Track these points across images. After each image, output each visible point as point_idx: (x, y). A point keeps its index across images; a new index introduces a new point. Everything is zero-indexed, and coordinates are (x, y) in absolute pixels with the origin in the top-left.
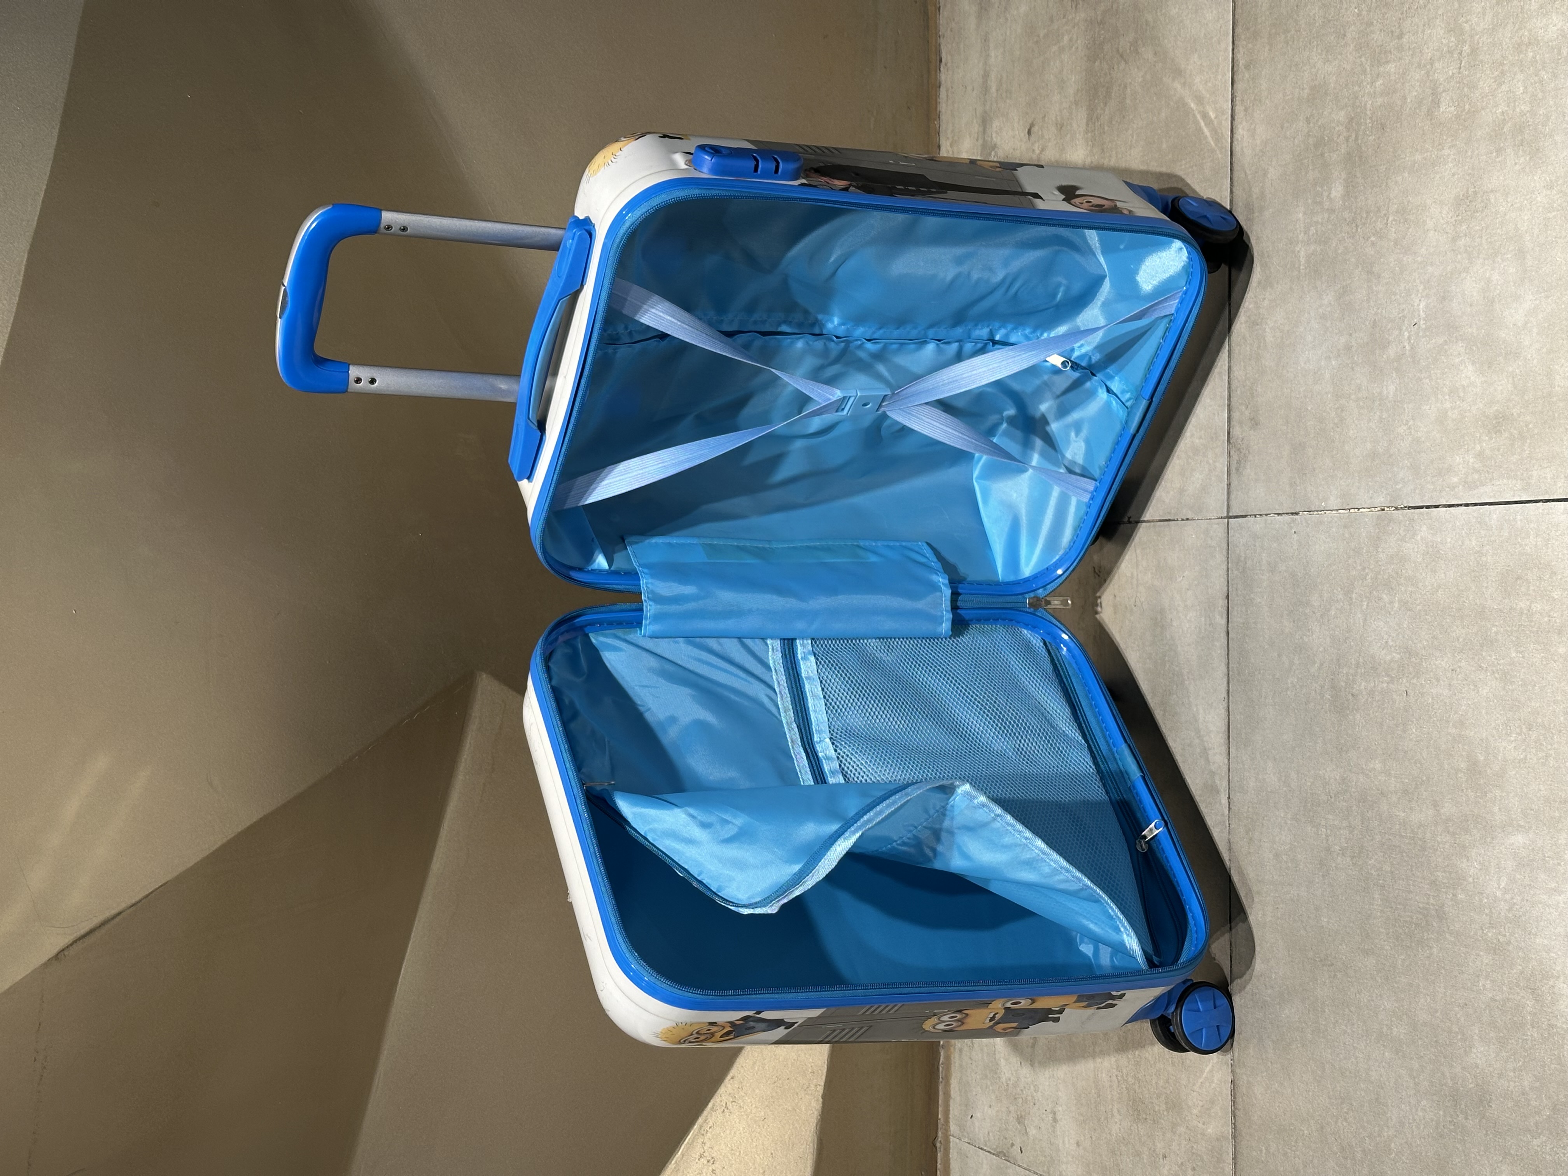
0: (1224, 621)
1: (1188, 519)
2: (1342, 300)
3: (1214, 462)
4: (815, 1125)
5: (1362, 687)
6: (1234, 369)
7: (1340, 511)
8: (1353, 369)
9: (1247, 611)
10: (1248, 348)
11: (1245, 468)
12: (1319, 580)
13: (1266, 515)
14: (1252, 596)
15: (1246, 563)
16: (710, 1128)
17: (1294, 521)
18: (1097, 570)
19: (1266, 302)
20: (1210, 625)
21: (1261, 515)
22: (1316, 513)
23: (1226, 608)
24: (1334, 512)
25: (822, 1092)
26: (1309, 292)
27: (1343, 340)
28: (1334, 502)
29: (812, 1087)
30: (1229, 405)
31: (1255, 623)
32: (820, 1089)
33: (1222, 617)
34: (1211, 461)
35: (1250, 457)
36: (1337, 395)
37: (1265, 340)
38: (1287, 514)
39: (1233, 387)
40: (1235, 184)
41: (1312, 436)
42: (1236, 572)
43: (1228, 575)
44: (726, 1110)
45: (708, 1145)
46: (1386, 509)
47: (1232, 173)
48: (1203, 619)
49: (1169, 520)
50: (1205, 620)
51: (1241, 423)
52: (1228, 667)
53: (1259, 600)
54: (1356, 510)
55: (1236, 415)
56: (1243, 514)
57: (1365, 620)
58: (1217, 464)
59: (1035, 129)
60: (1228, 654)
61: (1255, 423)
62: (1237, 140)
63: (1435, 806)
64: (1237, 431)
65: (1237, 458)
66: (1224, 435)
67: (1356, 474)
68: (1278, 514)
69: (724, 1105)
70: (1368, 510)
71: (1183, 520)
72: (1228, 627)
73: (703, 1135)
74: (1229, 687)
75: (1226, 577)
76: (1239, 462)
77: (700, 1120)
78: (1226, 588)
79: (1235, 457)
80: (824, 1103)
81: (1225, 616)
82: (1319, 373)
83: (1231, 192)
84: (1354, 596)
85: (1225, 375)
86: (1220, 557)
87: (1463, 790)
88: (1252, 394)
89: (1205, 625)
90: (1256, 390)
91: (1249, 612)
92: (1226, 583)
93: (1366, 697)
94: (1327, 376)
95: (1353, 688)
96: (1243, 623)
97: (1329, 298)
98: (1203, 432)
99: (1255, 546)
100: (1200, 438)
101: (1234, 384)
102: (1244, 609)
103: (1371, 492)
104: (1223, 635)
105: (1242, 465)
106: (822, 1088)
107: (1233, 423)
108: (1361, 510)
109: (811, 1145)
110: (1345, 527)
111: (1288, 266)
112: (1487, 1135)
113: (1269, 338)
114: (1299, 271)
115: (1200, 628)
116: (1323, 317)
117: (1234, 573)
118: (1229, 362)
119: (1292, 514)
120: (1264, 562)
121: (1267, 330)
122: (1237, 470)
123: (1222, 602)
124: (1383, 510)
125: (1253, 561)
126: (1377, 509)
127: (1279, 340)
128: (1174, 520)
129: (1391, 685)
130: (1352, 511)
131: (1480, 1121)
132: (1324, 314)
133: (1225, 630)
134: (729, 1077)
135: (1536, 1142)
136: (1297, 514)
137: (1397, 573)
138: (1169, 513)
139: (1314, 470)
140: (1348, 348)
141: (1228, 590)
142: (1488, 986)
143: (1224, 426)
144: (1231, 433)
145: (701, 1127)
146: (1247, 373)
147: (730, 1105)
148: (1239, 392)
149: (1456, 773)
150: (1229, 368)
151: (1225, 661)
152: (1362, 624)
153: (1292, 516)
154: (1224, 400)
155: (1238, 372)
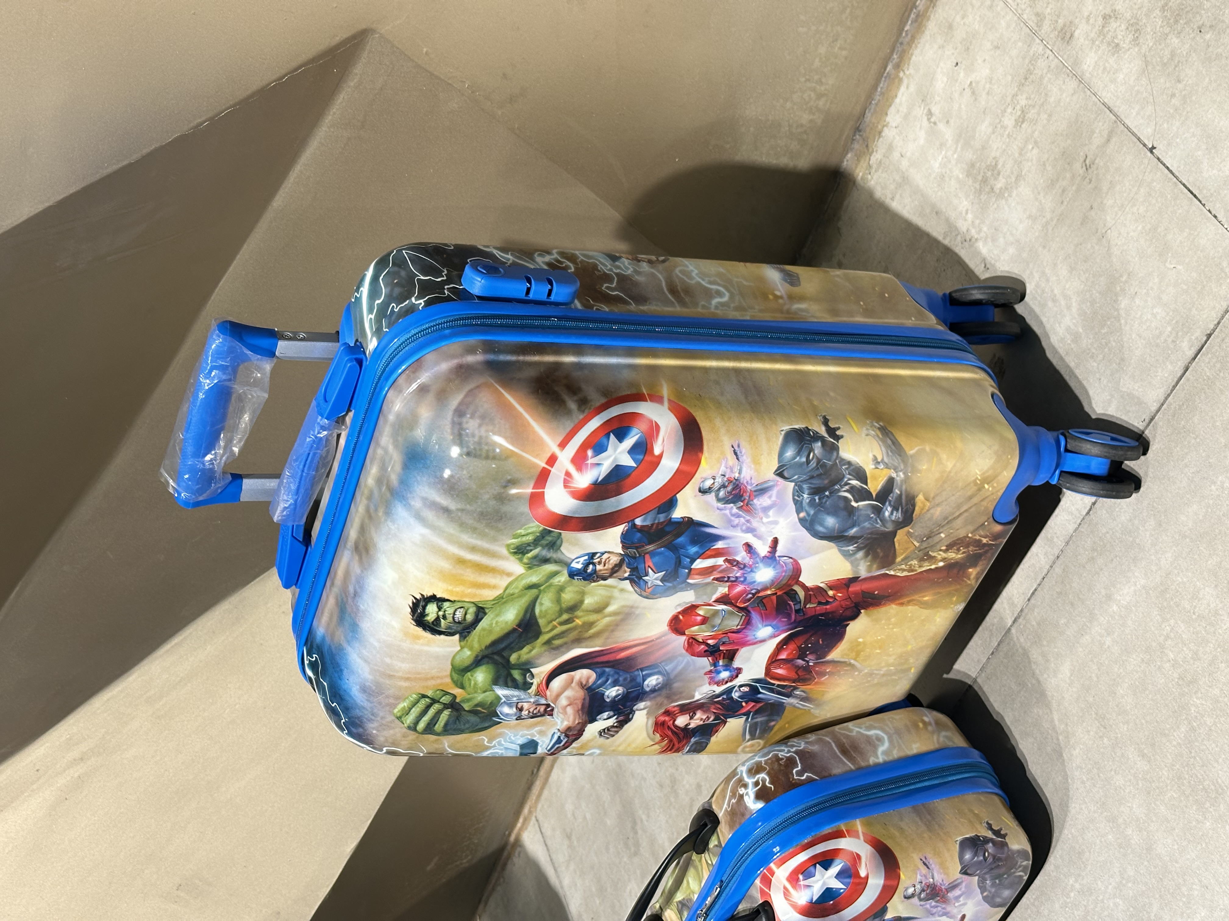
0: (1191, 353)
1: (1215, 217)
18: (1087, 162)
20: (1173, 341)
23: (1200, 344)
31: (1221, 392)
33: (1190, 348)
48: (1169, 329)
49: (1196, 197)
50: (1171, 333)
52: (1166, 398)
60: (1174, 387)
71: (1209, 211)
72: (1190, 363)
81: (1194, 350)
89: (1169, 336)
102: (1218, 366)
104: (1181, 365)
115: (1161, 333)
123: (1199, 335)
128: (1200, 202)
133: (1186, 362)
138: (1200, 189)
141: (1214, 330)
151: (1166, 390)
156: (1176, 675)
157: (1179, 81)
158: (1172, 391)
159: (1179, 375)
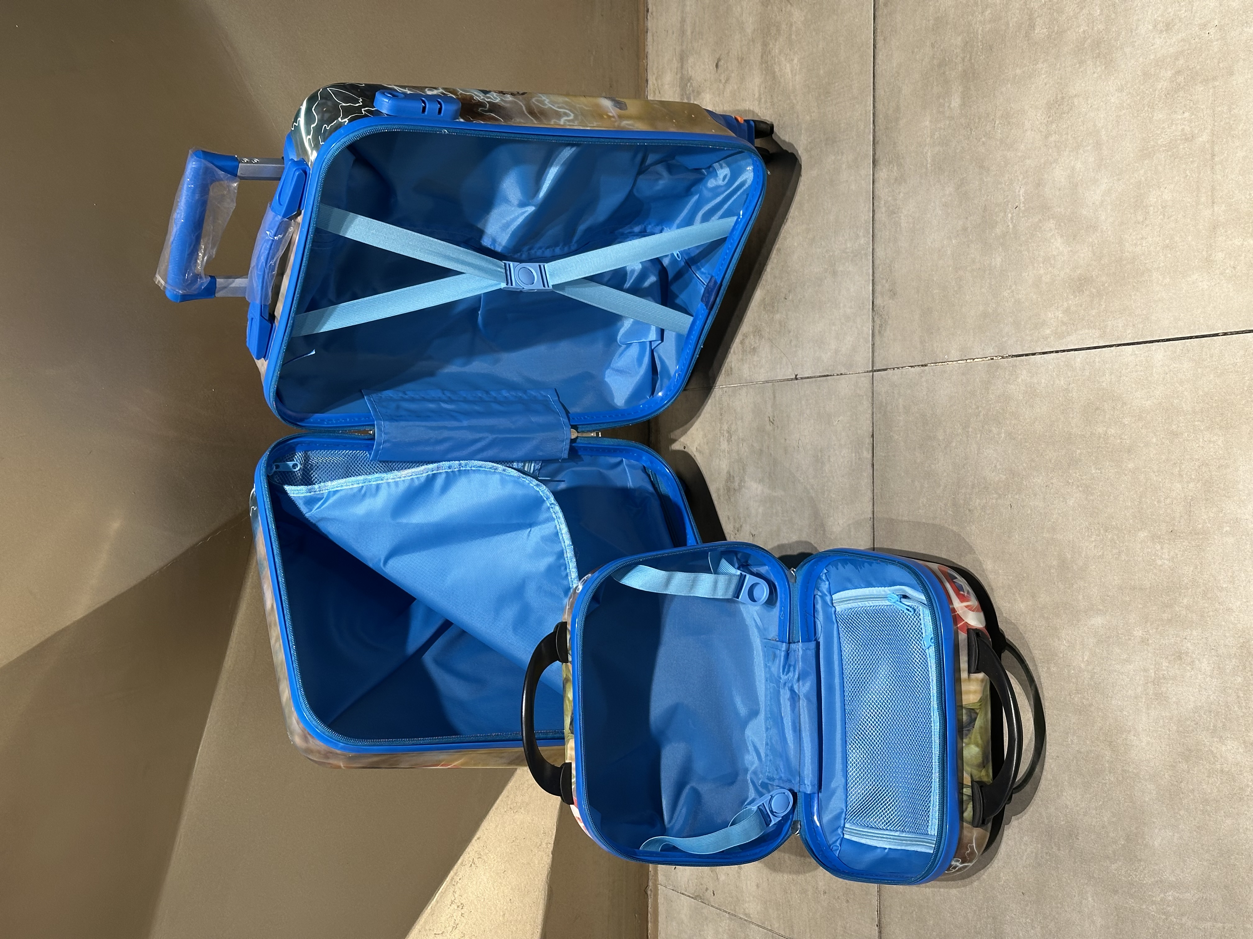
0: (870, 456)
1: (841, 374)
2: (960, 190)
3: (862, 326)
4: (546, 875)
5: (977, 503)
6: (877, 250)
7: (959, 362)
8: (969, 247)
9: (887, 446)
10: (887, 233)
11: (885, 330)
12: (943, 419)
13: (902, 368)
14: (891, 434)
15: (887, 407)
16: (460, 879)
17: (923, 371)
18: (771, 420)
19: (902, 195)
20: (859, 459)
21: (898, 368)
22: (940, 364)
23: (871, 445)
24: (954, 363)
25: (552, 849)
26: (934, 186)
27: (961, 223)
28: (954, 354)
29: (544, 845)
30: (873, 280)
31: (894, 456)
32: (551, 847)
33: (869, 453)
34: (859, 326)
35: (890, 322)
36: (956, 268)
37: (900, 225)
38: (918, 366)
39: (876, 266)
40: (877, 100)
41: (937, 302)
42: (879, 415)
43: (873, 419)
44: (473, 865)
45: (458, 893)
46: (994, 358)
47: (874, 92)
48: (854, 455)
49: (828, 376)
50: (856, 456)
51: (882, 294)
52: (873, 493)
53: (897, 437)
54: (972, 360)
55: (878, 288)
56: (885, 368)
57: (979, 449)
58: (864, 328)
59: (721, 63)
60: (873, 482)
61: (893, 293)
62: (878, 64)
63: (1033, 597)
64: (878, 302)
65: (879, 323)
66: (869, 305)
67: (972, 331)
68: (912, 367)
69: (472, 861)
70: (981, 360)
71: (838, 375)
72: (873, 460)
73: (454, 885)
74: (874, 509)
75: (871, 419)
76: (881, 326)
77: (452, 873)
78: (871, 429)
79: (878, 322)
80: (553, 858)
81: (871, 452)
82: (943, 250)
83: (874, 107)
84: (970, 430)
85: (870, 256)
86: (866, 404)
87: (1055, 583)
88: (891, 270)
89: (856, 459)
90: (894, 267)
91: (889, 447)
92: (872, 425)
93: (979, 512)
94: (949, 252)
95: (969, 505)
96: (885, 457)
97: (950, 189)
98: (853, 303)
99: (893, 393)
100: (851, 308)
101: (877, 262)
102: (885, 445)
103: (983, 345)
104: (869, 466)
105: (883, 328)
106: (553, 845)
107: (876, 294)
108: (975, 360)
109: (543, 892)
110: (963, 374)
111: (919, 165)
112: (1075, 862)
113: (904, 224)
114: (927, 169)
115: (851, 462)
116: (945, 205)
117: (877, 416)
118: (873, 245)
119: (922, 366)
120: (901, 406)
121: (902, 217)
122: (880, 332)
123: (868, 440)
124: (992, 359)
125: (892, 405)
126: (987, 359)
127: (911, 225)
128: (831, 376)
129: (999, 501)
130: (968, 361)
131: (1070, 851)
132: (946, 203)
133: (871, 462)
134: (475, 838)
135: (1114, 866)
136: (926, 365)
137: (1003, 410)
138: (827, 370)
139: (939, 329)
140: (965, 229)
141: (873, 430)
142: (1075, 741)
143: (869, 296)
144: (875, 303)
145: (452, 879)
146: (886, 254)
147: (476, 860)
148: (881, 269)
149: (1050, 570)
150: (873, 249)
151: (871, 488)
152: (976, 452)
153: (922, 368)
154: (869, 276)
155: (879, 253)
157: (790, 332)
158: (873, 486)
159: (872, 473)
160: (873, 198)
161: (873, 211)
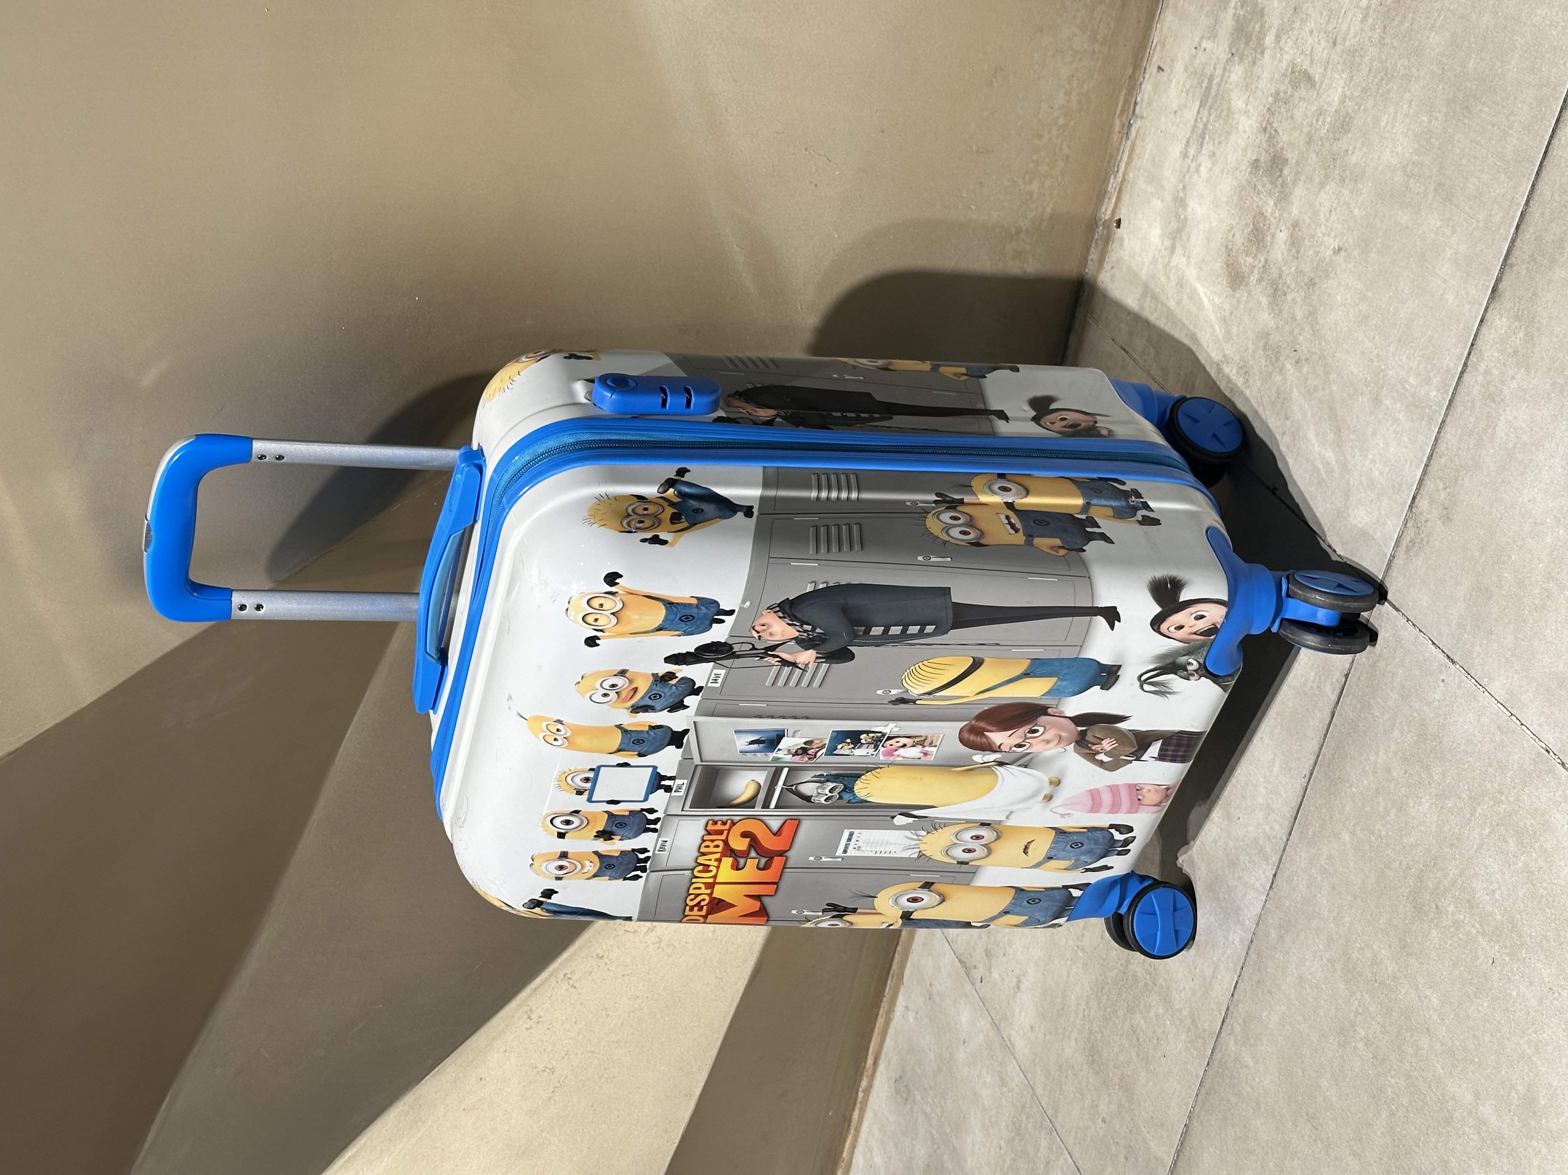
0: (1334, 698)
3: (1387, 516)
5: (1450, 910)
6: (1449, 429)
7: (1500, 706)
10: (1473, 419)
11: (1417, 555)
12: (1448, 756)
13: (1420, 630)
14: (1372, 701)
17: (1447, 666)
19: (1515, 384)
20: (1318, 687)
21: (1414, 625)
22: (1473, 681)
23: (1340, 686)
24: (1494, 700)
28: (1497, 689)
30: (1426, 466)
31: (1365, 733)
33: (1333, 693)
34: (1383, 512)
35: (1427, 550)
36: (1550, 573)
37: (1494, 428)
38: (1443, 651)
39: (1438, 450)
40: (1536, 197)
41: (1504, 592)
46: (1551, 753)
48: (1313, 674)
50: (1315, 678)
51: (1431, 500)
52: (1321, 749)
53: (1378, 713)
54: (1519, 723)
55: (1429, 485)
56: (1396, 605)
57: (1480, 846)
58: (1389, 522)
60: (1325, 735)
61: (1447, 515)
63: (1476, 1096)
64: (1422, 505)
65: (1412, 536)
66: (1408, 496)
67: (1535, 684)
68: (1434, 643)
70: (1532, 735)
72: (1335, 707)
74: (1314, 769)
76: (1412, 542)
78: (1348, 666)
79: (1410, 533)
81: (1336, 693)
82: (1541, 528)
83: (1527, 203)
84: (1479, 809)
85: (1435, 427)
88: (1456, 479)
89: (1313, 682)
90: (1463, 479)
91: (1362, 715)
93: (1450, 923)
94: (1549, 539)
95: (1439, 900)
96: (1352, 722)
98: (1387, 469)
99: (1395, 652)
100: (1381, 473)
101: (1442, 446)
102: (1358, 706)
103: (1542, 719)
104: (1328, 711)
105: (1415, 549)
107: (1422, 491)
108: (1523, 727)
110: (1499, 729)
113: (1500, 432)
115: (1306, 680)
118: (1446, 415)
119: (1448, 657)
120: (1398, 680)
121: (1502, 419)
122: (1408, 549)
124: (1548, 752)
125: (1387, 665)
126: (1541, 743)
127: (1511, 445)
129: (1480, 938)
130: (1514, 719)
133: (1332, 707)
136: (1453, 662)
137: (1535, 833)
139: (1491, 632)
141: (1350, 669)
143: (1413, 484)
144: (1417, 500)
146: (1460, 448)
148: (1443, 462)
149: (1511, 1089)
150: (1443, 422)
151: (1319, 740)
152: (1475, 846)
153: (1446, 659)
154: (1424, 454)
155: (1451, 434)
156: (1370, 1055)
157: (1287, 419)
158: (1324, 740)
159: (1327, 722)
160: (1472, 345)
161: (1465, 365)
